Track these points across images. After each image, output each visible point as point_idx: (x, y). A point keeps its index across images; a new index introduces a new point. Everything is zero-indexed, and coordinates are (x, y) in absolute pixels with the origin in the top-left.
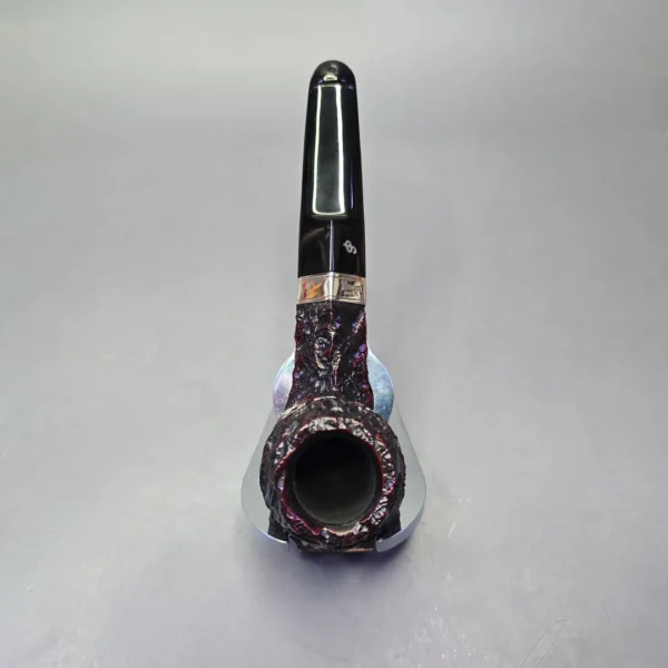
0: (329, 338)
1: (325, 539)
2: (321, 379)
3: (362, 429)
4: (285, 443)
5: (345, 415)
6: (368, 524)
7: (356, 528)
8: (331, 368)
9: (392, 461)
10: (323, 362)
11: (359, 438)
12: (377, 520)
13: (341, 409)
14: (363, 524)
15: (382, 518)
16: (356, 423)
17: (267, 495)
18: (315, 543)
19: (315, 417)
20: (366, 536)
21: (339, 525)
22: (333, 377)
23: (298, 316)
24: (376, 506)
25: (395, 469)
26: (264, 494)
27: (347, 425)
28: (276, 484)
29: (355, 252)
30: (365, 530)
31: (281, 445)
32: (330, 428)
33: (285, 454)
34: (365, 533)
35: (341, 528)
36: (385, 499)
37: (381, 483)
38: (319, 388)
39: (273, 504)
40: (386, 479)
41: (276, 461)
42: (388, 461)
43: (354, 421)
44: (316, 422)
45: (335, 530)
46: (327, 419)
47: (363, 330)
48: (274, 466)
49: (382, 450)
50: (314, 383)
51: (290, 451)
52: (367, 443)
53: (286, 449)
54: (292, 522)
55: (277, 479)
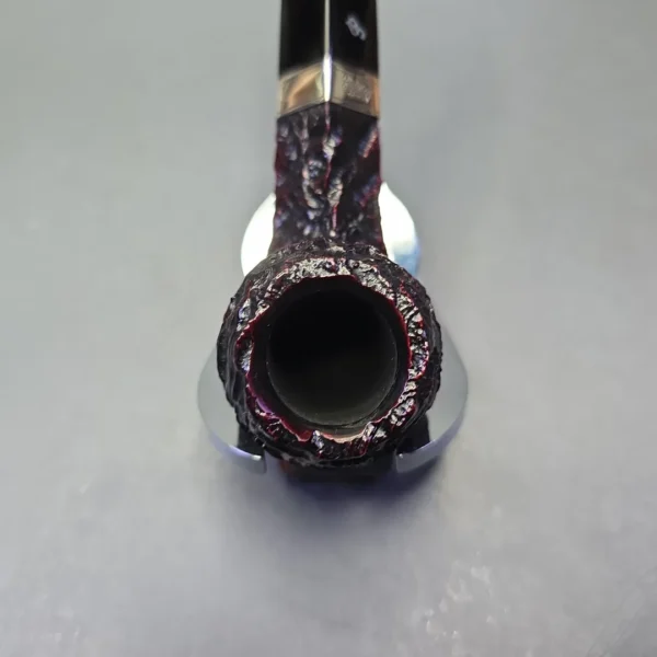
0: (324, 160)
1: (316, 447)
2: (312, 223)
3: (376, 275)
4: (253, 300)
5: (349, 256)
6: (386, 425)
7: (367, 433)
8: (327, 204)
9: (424, 325)
10: (316, 197)
11: (371, 291)
12: (399, 418)
13: (341, 249)
14: (377, 426)
15: (408, 415)
16: (364, 267)
17: (227, 383)
18: (301, 455)
19: (300, 260)
20: (382, 445)
21: (339, 427)
22: (330, 217)
23: (279, 135)
24: (398, 397)
25: (428, 338)
26: (224, 381)
27: (351, 270)
28: (239, 363)
29: (363, 37)
30: (380, 434)
31: (247, 304)
32: (324, 274)
33: (253, 315)
34: (381, 439)
35: (342, 431)
36: (412, 386)
37: (406, 360)
38: (310, 235)
39: (235, 397)
40: (414, 354)
41: (239, 328)
42: (417, 325)
43: (362, 265)
44: (303, 264)
45: (333, 435)
46: (319, 261)
47: (376, 152)
48: (236, 334)
49: (409, 309)
50: (303, 229)
51: (261, 311)
52: (384, 297)
53: (254, 307)
54: (264, 422)
55: (240, 354)
